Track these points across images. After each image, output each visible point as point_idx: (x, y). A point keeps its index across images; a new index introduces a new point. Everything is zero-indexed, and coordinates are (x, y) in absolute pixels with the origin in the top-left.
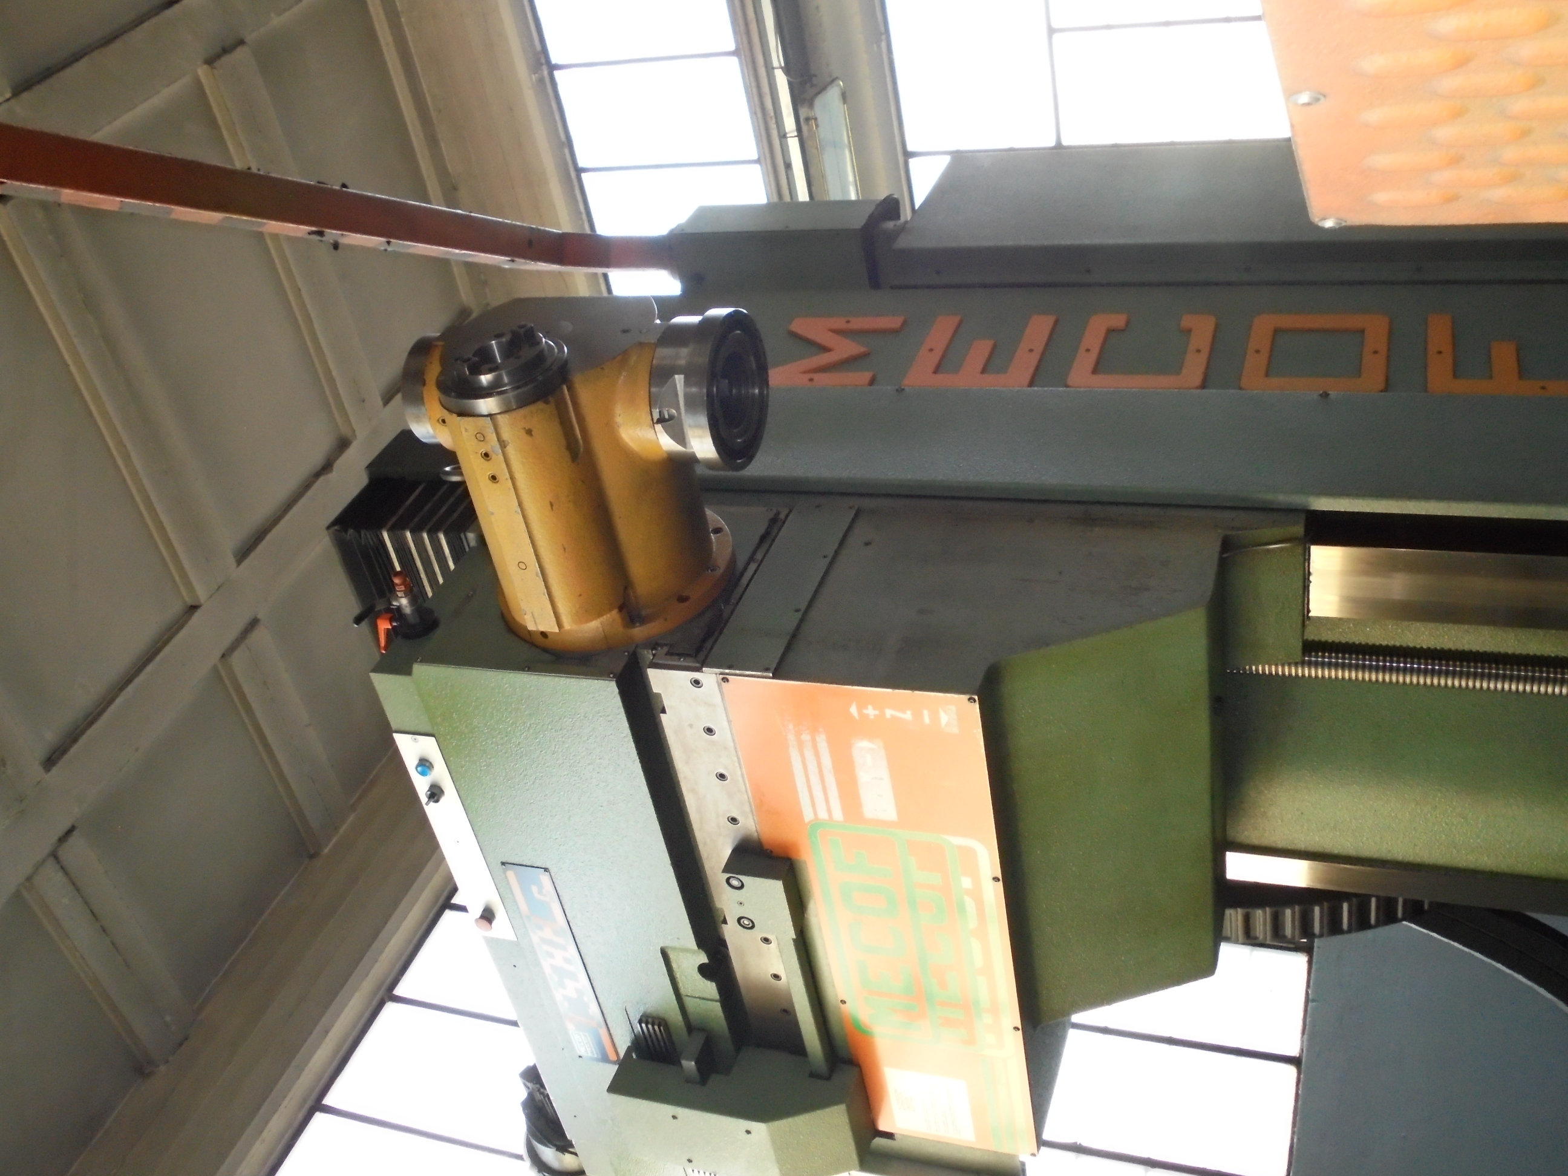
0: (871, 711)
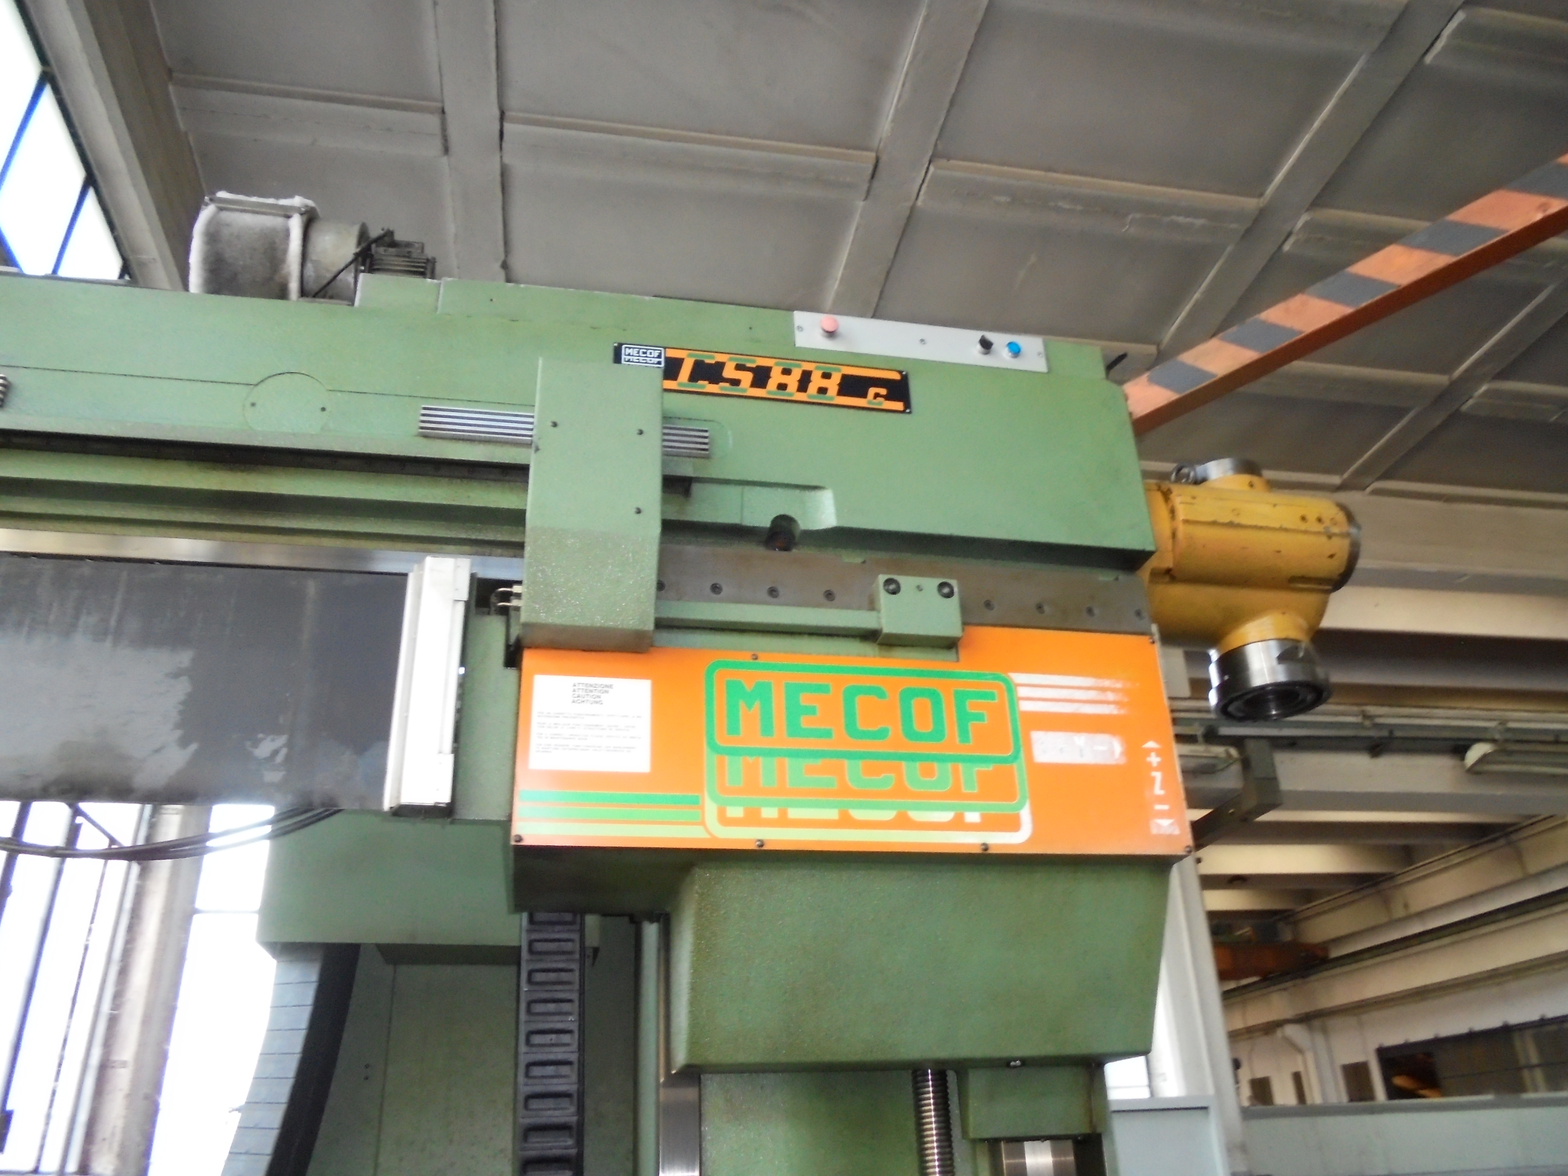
0: (1154, 759)
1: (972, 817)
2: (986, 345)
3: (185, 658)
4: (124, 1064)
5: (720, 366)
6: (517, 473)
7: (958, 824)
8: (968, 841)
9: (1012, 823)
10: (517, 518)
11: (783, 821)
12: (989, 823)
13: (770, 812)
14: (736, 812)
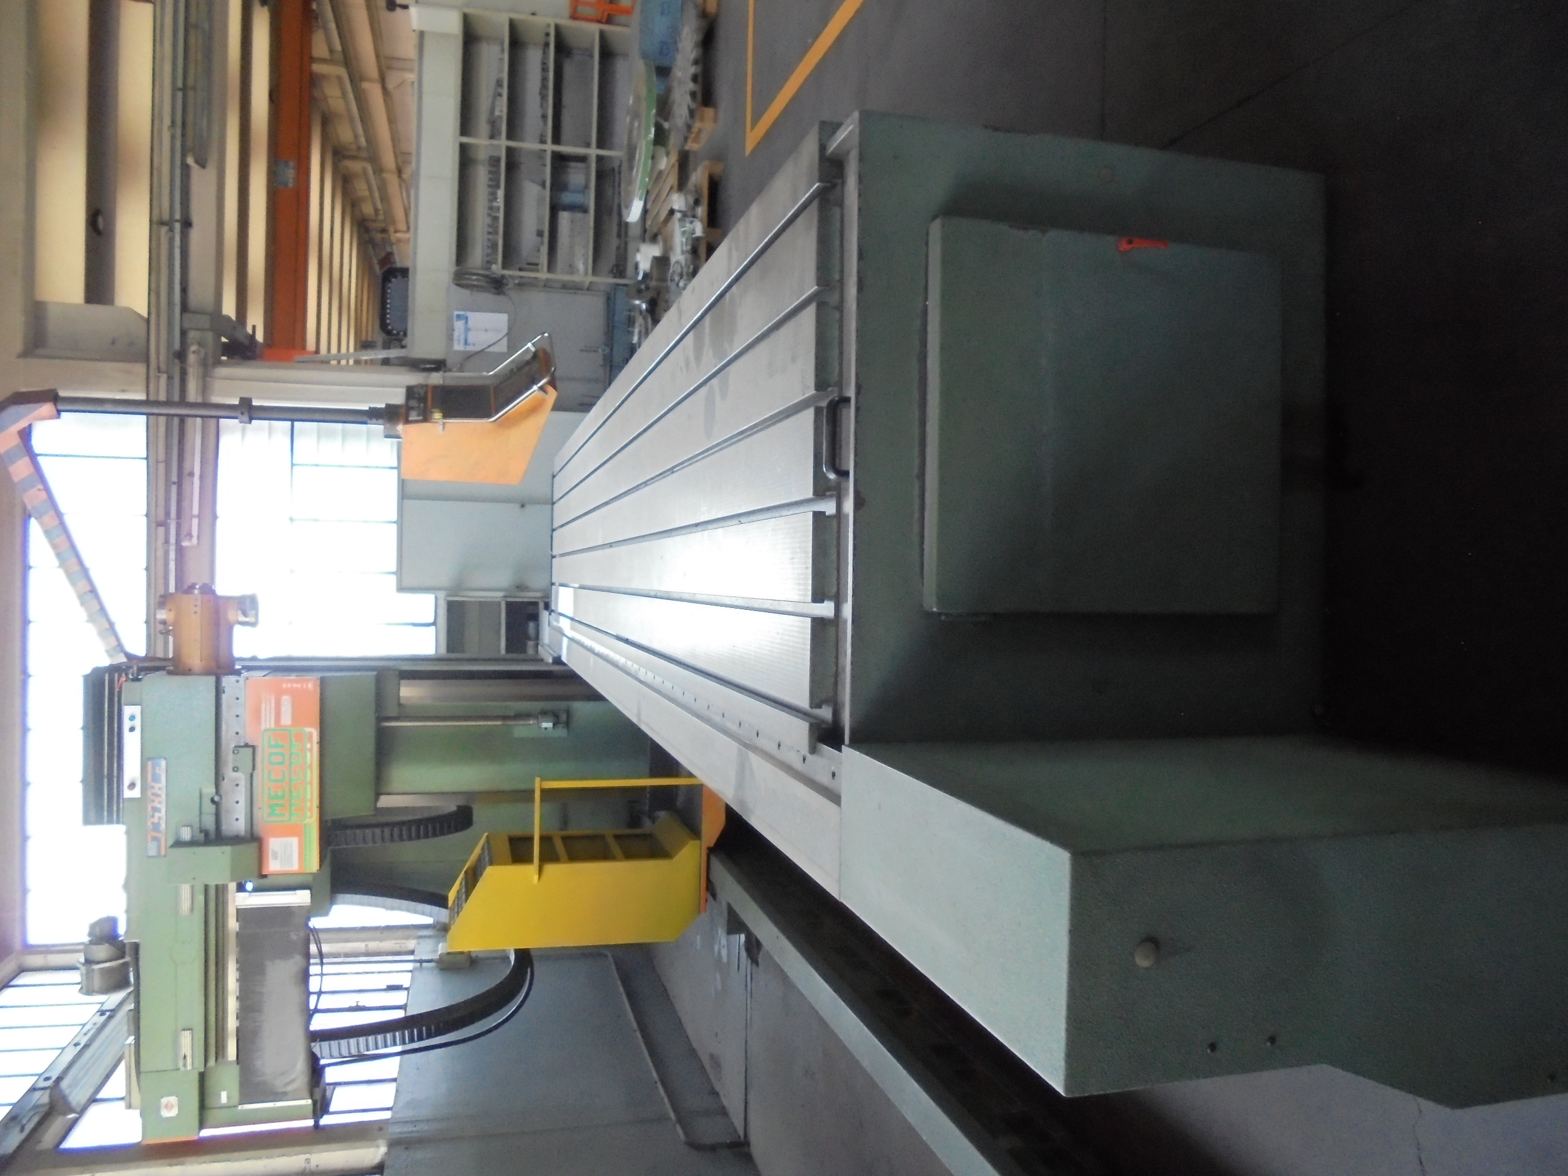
1: (309, 746)
2: (132, 729)
3: (268, 963)
4: (366, 946)
5: (153, 823)
6: (206, 888)
7: (311, 750)
8: (316, 748)
9: (311, 734)
10: (217, 886)
11: (311, 800)
12: (310, 740)
13: (308, 804)
14: (308, 814)
